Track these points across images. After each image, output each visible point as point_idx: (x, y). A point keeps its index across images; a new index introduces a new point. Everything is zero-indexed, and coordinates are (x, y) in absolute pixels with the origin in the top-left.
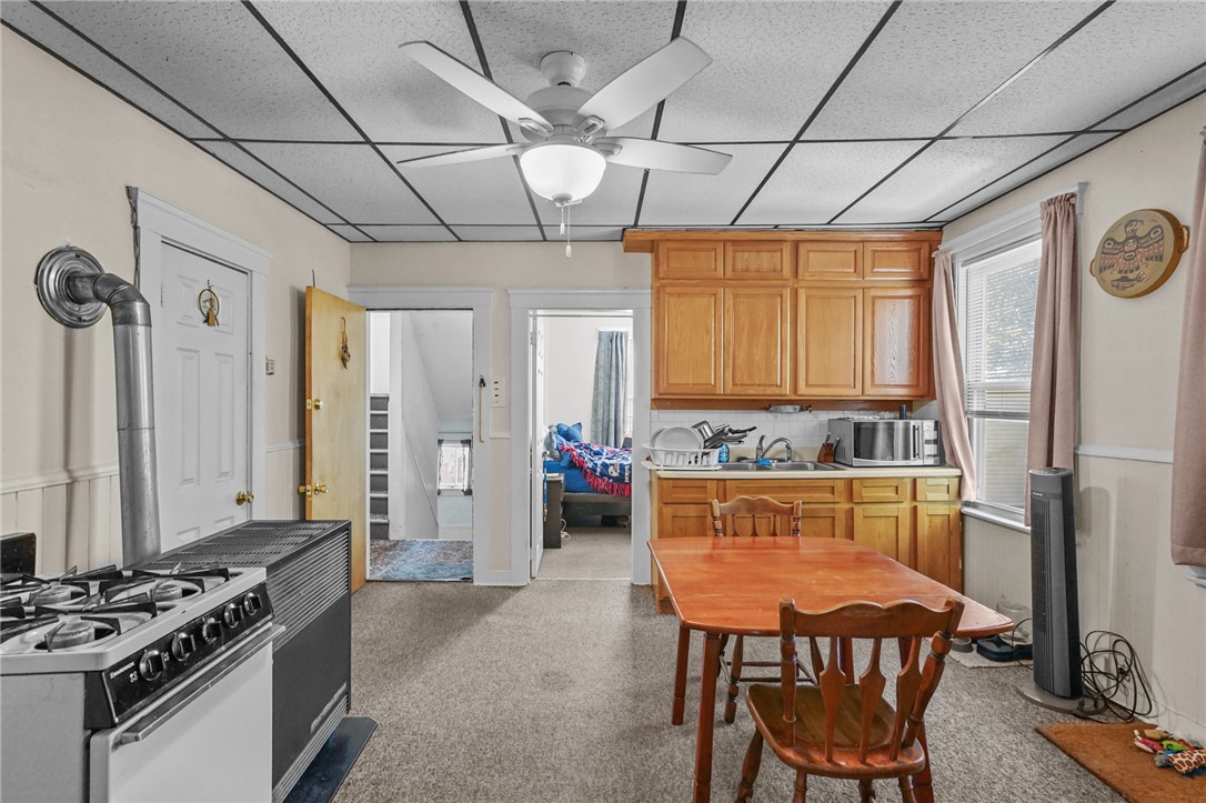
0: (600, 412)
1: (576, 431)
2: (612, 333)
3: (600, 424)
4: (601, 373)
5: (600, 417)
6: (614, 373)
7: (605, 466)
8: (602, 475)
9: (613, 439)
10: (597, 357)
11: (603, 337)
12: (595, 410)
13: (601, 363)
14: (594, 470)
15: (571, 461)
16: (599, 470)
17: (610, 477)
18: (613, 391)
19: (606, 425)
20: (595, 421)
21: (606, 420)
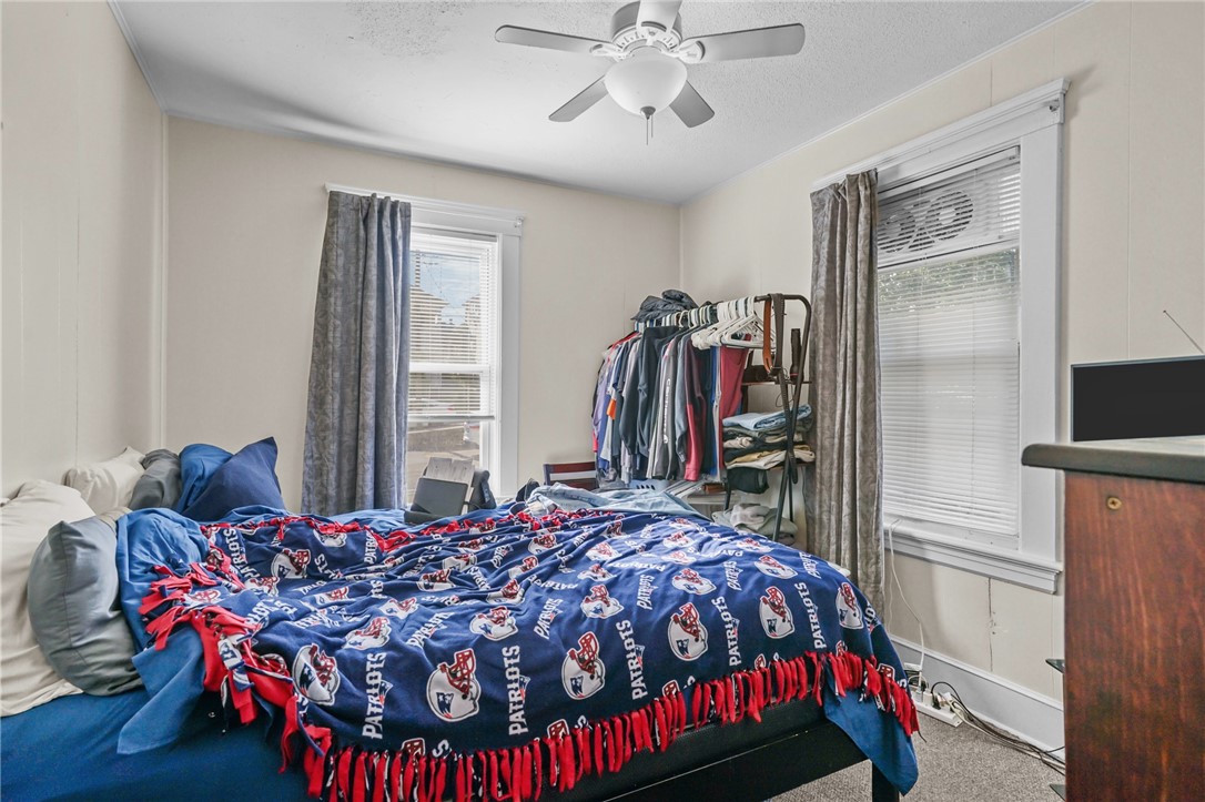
0: (333, 403)
1: (255, 471)
2: (370, 200)
3: (332, 436)
4: (336, 304)
5: (333, 419)
6: (372, 303)
7: (409, 669)
8: (395, 729)
9: (369, 476)
10: (325, 259)
11: (341, 209)
12: (317, 402)
13: (338, 276)
14: (348, 713)
15: (209, 697)
16: (375, 704)
17: (434, 732)
18: (371, 348)
19: (348, 440)
20: (317, 430)
21: (349, 425)
